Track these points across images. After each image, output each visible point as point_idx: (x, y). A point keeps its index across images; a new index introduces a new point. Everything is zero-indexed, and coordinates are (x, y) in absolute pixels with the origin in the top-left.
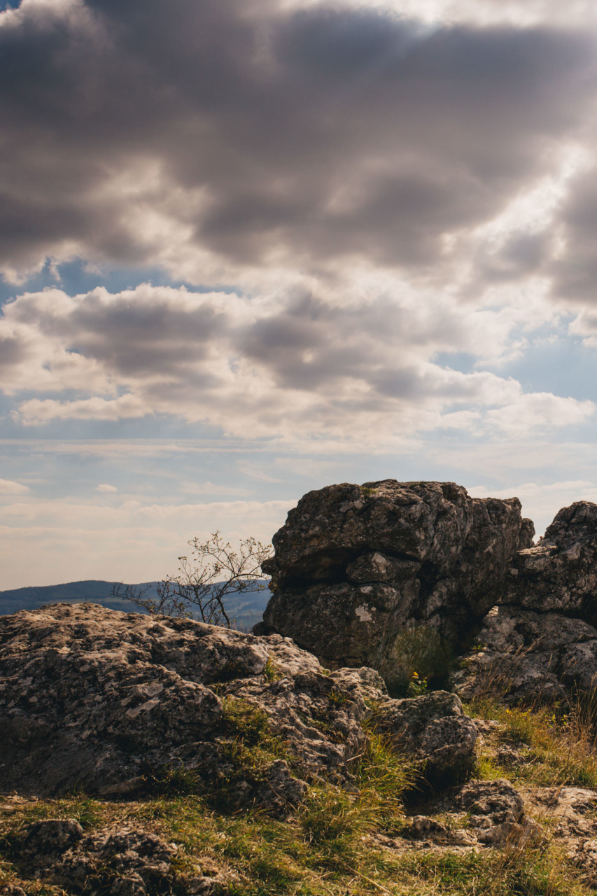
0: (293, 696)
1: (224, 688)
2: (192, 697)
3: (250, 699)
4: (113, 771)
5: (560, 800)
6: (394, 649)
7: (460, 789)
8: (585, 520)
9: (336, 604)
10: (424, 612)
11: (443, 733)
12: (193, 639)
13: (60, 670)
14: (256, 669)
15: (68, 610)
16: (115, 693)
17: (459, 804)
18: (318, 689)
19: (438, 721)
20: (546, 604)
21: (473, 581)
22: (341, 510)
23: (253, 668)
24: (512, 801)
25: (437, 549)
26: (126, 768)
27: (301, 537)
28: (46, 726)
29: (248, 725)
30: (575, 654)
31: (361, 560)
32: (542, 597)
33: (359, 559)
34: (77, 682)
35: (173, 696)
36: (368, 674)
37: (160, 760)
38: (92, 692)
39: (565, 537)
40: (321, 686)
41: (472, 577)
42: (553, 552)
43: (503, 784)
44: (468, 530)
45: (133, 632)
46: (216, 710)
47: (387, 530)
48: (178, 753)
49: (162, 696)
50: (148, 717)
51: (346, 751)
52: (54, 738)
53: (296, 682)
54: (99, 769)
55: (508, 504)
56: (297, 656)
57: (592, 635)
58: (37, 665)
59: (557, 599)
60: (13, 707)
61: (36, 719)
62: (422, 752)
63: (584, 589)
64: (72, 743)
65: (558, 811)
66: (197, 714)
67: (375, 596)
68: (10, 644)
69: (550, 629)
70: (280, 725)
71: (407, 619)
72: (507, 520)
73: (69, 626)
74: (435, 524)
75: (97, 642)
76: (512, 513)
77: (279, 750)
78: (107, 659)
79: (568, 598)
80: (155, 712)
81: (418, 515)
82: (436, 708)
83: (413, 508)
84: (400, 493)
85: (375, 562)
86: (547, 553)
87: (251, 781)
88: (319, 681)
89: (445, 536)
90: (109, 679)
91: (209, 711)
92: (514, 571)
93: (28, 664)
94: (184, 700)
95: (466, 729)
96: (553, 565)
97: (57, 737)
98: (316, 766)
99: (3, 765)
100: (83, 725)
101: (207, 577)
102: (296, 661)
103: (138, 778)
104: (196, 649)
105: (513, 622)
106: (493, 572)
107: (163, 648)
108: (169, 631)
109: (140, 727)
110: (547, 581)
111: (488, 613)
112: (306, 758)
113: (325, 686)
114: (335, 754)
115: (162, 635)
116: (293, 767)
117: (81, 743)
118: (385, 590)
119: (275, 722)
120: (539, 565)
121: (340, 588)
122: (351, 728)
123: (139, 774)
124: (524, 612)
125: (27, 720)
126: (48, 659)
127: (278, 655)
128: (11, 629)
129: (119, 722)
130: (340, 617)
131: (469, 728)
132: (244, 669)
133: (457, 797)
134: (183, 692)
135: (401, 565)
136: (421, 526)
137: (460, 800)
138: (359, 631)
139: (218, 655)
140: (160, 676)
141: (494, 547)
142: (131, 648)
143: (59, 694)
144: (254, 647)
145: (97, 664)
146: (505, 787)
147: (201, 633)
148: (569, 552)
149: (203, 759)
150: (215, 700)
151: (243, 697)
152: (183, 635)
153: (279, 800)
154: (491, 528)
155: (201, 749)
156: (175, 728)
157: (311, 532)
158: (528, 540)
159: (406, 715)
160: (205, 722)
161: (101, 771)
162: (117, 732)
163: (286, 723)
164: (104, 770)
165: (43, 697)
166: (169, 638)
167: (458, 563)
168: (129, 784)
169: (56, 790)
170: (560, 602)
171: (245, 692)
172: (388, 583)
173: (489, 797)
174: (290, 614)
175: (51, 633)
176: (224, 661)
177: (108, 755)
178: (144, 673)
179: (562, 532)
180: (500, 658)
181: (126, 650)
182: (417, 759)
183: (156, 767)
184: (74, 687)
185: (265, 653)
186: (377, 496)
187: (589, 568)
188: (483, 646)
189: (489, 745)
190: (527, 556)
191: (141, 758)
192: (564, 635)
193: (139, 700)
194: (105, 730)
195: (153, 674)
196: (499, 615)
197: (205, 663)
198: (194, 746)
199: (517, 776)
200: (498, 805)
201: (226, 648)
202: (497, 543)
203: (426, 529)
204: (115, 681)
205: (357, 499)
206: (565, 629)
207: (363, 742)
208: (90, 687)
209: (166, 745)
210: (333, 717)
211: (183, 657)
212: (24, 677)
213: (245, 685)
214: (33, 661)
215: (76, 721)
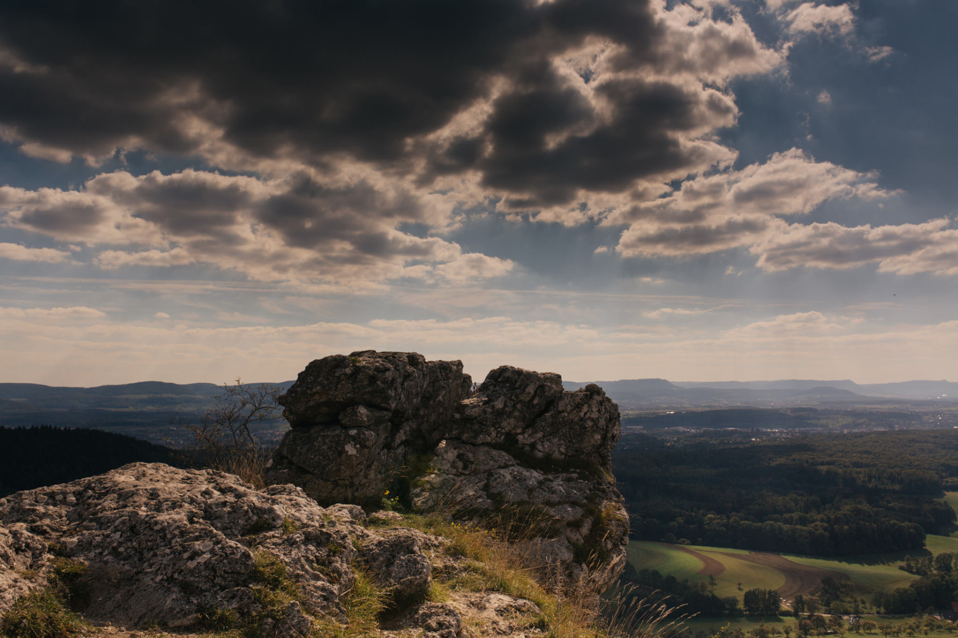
0: (303, 547)
1: (255, 540)
2: (233, 553)
3: (273, 551)
4: (178, 609)
5: (487, 605)
6: (372, 472)
7: (418, 609)
8: (508, 380)
9: (331, 442)
10: (393, 444)
11: (407, 567)
12: (233, 501)
13: (140, 527)
14: (278, 524)
15: (144, 471)
16: (180, 548)
17: (417, 622)
18: (321, 540)
19: (404, 558)
20: (479, 439)
21: (428, 421)
22: (336, 374)
23: (275, 523)
24: (454, 621)
25: (403, 402)
26: (187, 607)
27: (307, 393)
28: (130, 570)
29: (273, 574)
30: (499, 477)
31: (349, 410)
32: (476, 434)
33: (348, 409)
34: (152, 537)
35: (220, 552)
36: (354, 510)
37: (211, 600)
38: (163, 546)
39: (494, 391)
40: (323, 539)
41: (428, 418)
42: (485, 403)
43: (448, 608)
44: (425, 385)
45: (191, 495)
46: (250, 563)
47: (369, 389)
48: (224, 596)
49: (212, 551)
50: (202, 568)
51: (340, 590)
52: (136, 580)
53: (305, 537)
54: (168, 607)
55: (454, 365)
56: (305, 506)
57: (511, 463)
58: (123, 522)
59: (487, 436)
60: (107, 555)
61: (124, 565)
62: (392, 581)
63: (507, 429)
64: (149, 585)
65: (485, 614)
66: (237, 566)
67: (359, 437)
68: (104, 502)
69: (482, 458)
70: (294, 571)
71: (381, 450)
72: (453, 377)
73: (146, 489)
74: (402, 384)
75: (166, 503)
76: (456, 372)
77: (294, 591)
78: (173, 520)
79: (495, 435)
80: (207, 564)
81: (390, 379)
82: (402, 547)
83: (387, 373)
84: (378, 362)
85: (359, 412)
86: (481, 404)
87: (274, 618)
88: (321, 534)
89: (409, 392)
90: (174, 536)
91: (245, 563)
92: (457, 416)
93: (117, 522)
94: (227, 555)
95: (423, 565)
96: (485, 412)
97: (138, 580)
98: (319, 603)
99: (100, 599)
100: (156, 571)
101: (236, 409)
102: (305, 511)
103: (195, 615)
104: (235, 509)
105: (456, 452)
106: (442, 413)
107: (211, 508)
108: (216, 493)
109: (197, 575)
110: (481, 423)
111: (438, 445)
112: (312, 596)
113: (325, 538)
114: (332, 593)
115: (211, 497)
116: (303, 604)
117: (155, 585)
118: (366, 433)
119: (291, 570)
120: (475, 412)
121: (335, 430)
122: (343, 570)
123: (197, 612)
124: (464, 445)
125: (117, 565)
126: (132, 519)
127: (292, 505)
128: (105, 488)
129: (182, 571)
130: (334, 451)
131: (425, 564)
132: (269, 524)
133: (416, 616)
134: (227, 549)
135: (378, 414)
136: (392, 386)
137: (418, 618)
138: (347, 462)
139: (251, 514)
140: (209, 535)
141: (443, 397)
142: (190, 509)
143: (139, 546)
144: (276, 507)
145: (166, 524)
146: (449, 610)
147: (239, 496)
148: (496, 403)
149: (241, 600)
150: (249, 555)
151: (268, 548)
152: (226, 498)
153: (294, 632)
154: (442, 383)
155: (240, 593)
156: (221, 576)
157: (314, 390)
158: (468, 390)
159: (381, 552)
160: (242, 571)
161: (169, 608)
162: (181, 578)
163: (298, 569)
164: (171, 608)
165: (128, 547)
166: (217, 500)
167: (418, 409)
168: (189, 620)
169: (138, 622)
170: (489, 438)
171: (269, 543)
172: (368, 428)
173: (438, 617)
174: (298, 448)
175: (133, 495)
176: (255, 518)
177: (174, 597)
178: (200, 533)
179: (491, 388)
180: (446, 479)
181: (186, 510)
182: (389, 586)
183: (208, 606)
184: (150, 541)
185: (284, 511)
186: (362, 365)
187: (510, 414)
188: (435, 470)
189: (438, 557)
190: (467, 406)
191: (197, 599)
192: (492, 462)
193: (196, 554)
194: (172, 576)
195: (205, 533)
196: (446, 447)
197: (242, 520)
198: (234, 591)
199: (457, 582)
200: (444, 624)
201: (256, 508)
202: (446, 394)
203: (396, 389)
204: (179, 538)
205: (347, 367)
206: (492, 458)
207: (352, 580)
208: (161, 542)
209: (215, 589)
210: (330, 563)
211: (226, 515)
212: (115, 532)
213: (270, 538)
214: (120, 520)
215: (151, 568)
